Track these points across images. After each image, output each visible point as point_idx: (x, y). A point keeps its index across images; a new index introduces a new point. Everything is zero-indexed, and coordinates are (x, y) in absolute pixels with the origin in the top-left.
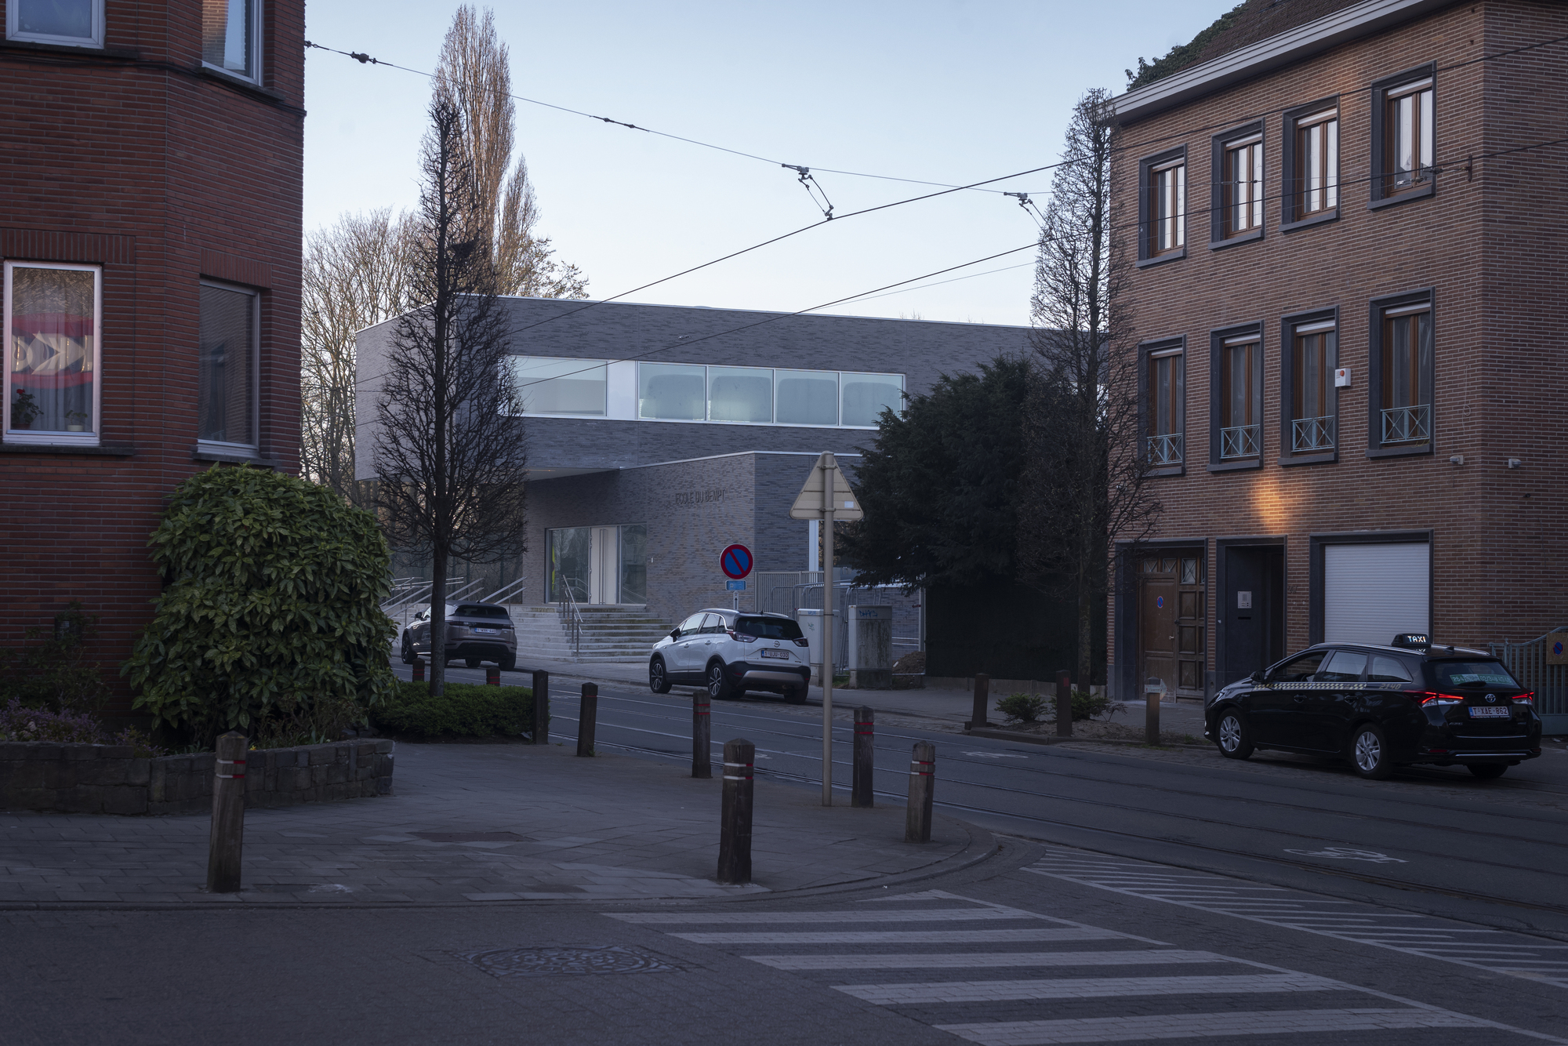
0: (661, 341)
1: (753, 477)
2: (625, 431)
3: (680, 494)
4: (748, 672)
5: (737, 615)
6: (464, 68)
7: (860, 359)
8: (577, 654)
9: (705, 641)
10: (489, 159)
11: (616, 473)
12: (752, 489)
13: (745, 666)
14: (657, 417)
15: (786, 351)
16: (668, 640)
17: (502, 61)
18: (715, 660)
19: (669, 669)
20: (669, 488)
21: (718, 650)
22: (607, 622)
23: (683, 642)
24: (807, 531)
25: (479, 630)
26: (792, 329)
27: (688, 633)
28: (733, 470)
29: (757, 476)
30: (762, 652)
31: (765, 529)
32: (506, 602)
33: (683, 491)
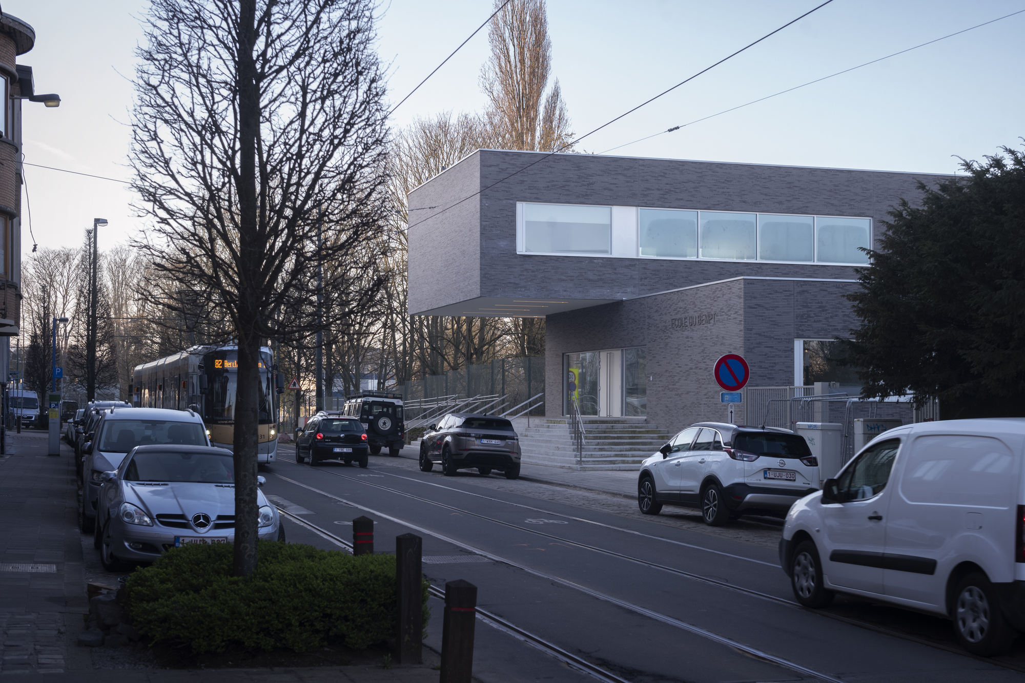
0: (658, 190)
1: (742, 300)
2: (627, 267)
3: (675, 320)
4: (749, 496)
5: (735, 430)
6: (512, 14)
7: (832, 205)
8: (580, 462)
9: (699, 459)
10: (531, 80)
11: (619, 304)
12: (742, 312)
13: (744, 488)
14: (657, 255)
15: (768, 198)
16: (658, 457)
17: (541, 8)
18: (711, 481)
19: (659, 488)
20: (666, 314)
21: (714, 469)
22: (611, 432)
23: (676, 459)
24: (792, 350)
25: (485, 441)
26: (773, 178)
27: (679, 449)
28: (724, 295)
29: (745, 300)
30: (765, 472)
31: (754, 348)
32: (512, 414)
33: (678, 316)
